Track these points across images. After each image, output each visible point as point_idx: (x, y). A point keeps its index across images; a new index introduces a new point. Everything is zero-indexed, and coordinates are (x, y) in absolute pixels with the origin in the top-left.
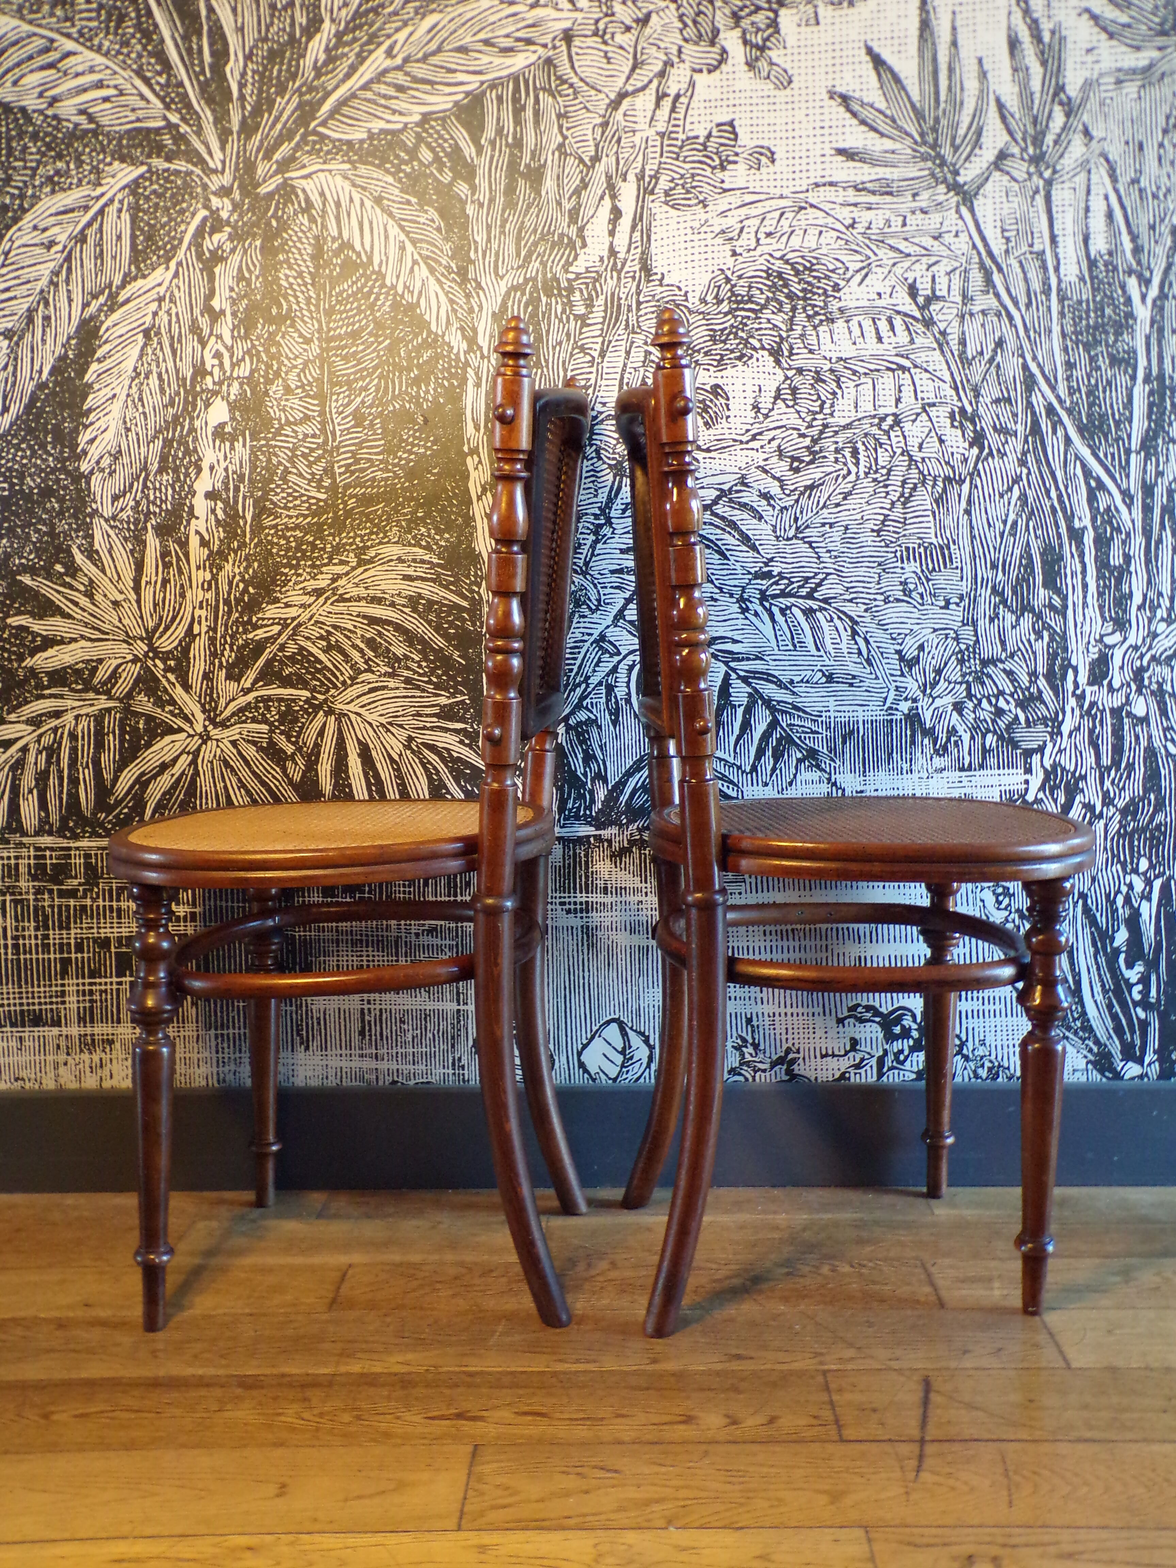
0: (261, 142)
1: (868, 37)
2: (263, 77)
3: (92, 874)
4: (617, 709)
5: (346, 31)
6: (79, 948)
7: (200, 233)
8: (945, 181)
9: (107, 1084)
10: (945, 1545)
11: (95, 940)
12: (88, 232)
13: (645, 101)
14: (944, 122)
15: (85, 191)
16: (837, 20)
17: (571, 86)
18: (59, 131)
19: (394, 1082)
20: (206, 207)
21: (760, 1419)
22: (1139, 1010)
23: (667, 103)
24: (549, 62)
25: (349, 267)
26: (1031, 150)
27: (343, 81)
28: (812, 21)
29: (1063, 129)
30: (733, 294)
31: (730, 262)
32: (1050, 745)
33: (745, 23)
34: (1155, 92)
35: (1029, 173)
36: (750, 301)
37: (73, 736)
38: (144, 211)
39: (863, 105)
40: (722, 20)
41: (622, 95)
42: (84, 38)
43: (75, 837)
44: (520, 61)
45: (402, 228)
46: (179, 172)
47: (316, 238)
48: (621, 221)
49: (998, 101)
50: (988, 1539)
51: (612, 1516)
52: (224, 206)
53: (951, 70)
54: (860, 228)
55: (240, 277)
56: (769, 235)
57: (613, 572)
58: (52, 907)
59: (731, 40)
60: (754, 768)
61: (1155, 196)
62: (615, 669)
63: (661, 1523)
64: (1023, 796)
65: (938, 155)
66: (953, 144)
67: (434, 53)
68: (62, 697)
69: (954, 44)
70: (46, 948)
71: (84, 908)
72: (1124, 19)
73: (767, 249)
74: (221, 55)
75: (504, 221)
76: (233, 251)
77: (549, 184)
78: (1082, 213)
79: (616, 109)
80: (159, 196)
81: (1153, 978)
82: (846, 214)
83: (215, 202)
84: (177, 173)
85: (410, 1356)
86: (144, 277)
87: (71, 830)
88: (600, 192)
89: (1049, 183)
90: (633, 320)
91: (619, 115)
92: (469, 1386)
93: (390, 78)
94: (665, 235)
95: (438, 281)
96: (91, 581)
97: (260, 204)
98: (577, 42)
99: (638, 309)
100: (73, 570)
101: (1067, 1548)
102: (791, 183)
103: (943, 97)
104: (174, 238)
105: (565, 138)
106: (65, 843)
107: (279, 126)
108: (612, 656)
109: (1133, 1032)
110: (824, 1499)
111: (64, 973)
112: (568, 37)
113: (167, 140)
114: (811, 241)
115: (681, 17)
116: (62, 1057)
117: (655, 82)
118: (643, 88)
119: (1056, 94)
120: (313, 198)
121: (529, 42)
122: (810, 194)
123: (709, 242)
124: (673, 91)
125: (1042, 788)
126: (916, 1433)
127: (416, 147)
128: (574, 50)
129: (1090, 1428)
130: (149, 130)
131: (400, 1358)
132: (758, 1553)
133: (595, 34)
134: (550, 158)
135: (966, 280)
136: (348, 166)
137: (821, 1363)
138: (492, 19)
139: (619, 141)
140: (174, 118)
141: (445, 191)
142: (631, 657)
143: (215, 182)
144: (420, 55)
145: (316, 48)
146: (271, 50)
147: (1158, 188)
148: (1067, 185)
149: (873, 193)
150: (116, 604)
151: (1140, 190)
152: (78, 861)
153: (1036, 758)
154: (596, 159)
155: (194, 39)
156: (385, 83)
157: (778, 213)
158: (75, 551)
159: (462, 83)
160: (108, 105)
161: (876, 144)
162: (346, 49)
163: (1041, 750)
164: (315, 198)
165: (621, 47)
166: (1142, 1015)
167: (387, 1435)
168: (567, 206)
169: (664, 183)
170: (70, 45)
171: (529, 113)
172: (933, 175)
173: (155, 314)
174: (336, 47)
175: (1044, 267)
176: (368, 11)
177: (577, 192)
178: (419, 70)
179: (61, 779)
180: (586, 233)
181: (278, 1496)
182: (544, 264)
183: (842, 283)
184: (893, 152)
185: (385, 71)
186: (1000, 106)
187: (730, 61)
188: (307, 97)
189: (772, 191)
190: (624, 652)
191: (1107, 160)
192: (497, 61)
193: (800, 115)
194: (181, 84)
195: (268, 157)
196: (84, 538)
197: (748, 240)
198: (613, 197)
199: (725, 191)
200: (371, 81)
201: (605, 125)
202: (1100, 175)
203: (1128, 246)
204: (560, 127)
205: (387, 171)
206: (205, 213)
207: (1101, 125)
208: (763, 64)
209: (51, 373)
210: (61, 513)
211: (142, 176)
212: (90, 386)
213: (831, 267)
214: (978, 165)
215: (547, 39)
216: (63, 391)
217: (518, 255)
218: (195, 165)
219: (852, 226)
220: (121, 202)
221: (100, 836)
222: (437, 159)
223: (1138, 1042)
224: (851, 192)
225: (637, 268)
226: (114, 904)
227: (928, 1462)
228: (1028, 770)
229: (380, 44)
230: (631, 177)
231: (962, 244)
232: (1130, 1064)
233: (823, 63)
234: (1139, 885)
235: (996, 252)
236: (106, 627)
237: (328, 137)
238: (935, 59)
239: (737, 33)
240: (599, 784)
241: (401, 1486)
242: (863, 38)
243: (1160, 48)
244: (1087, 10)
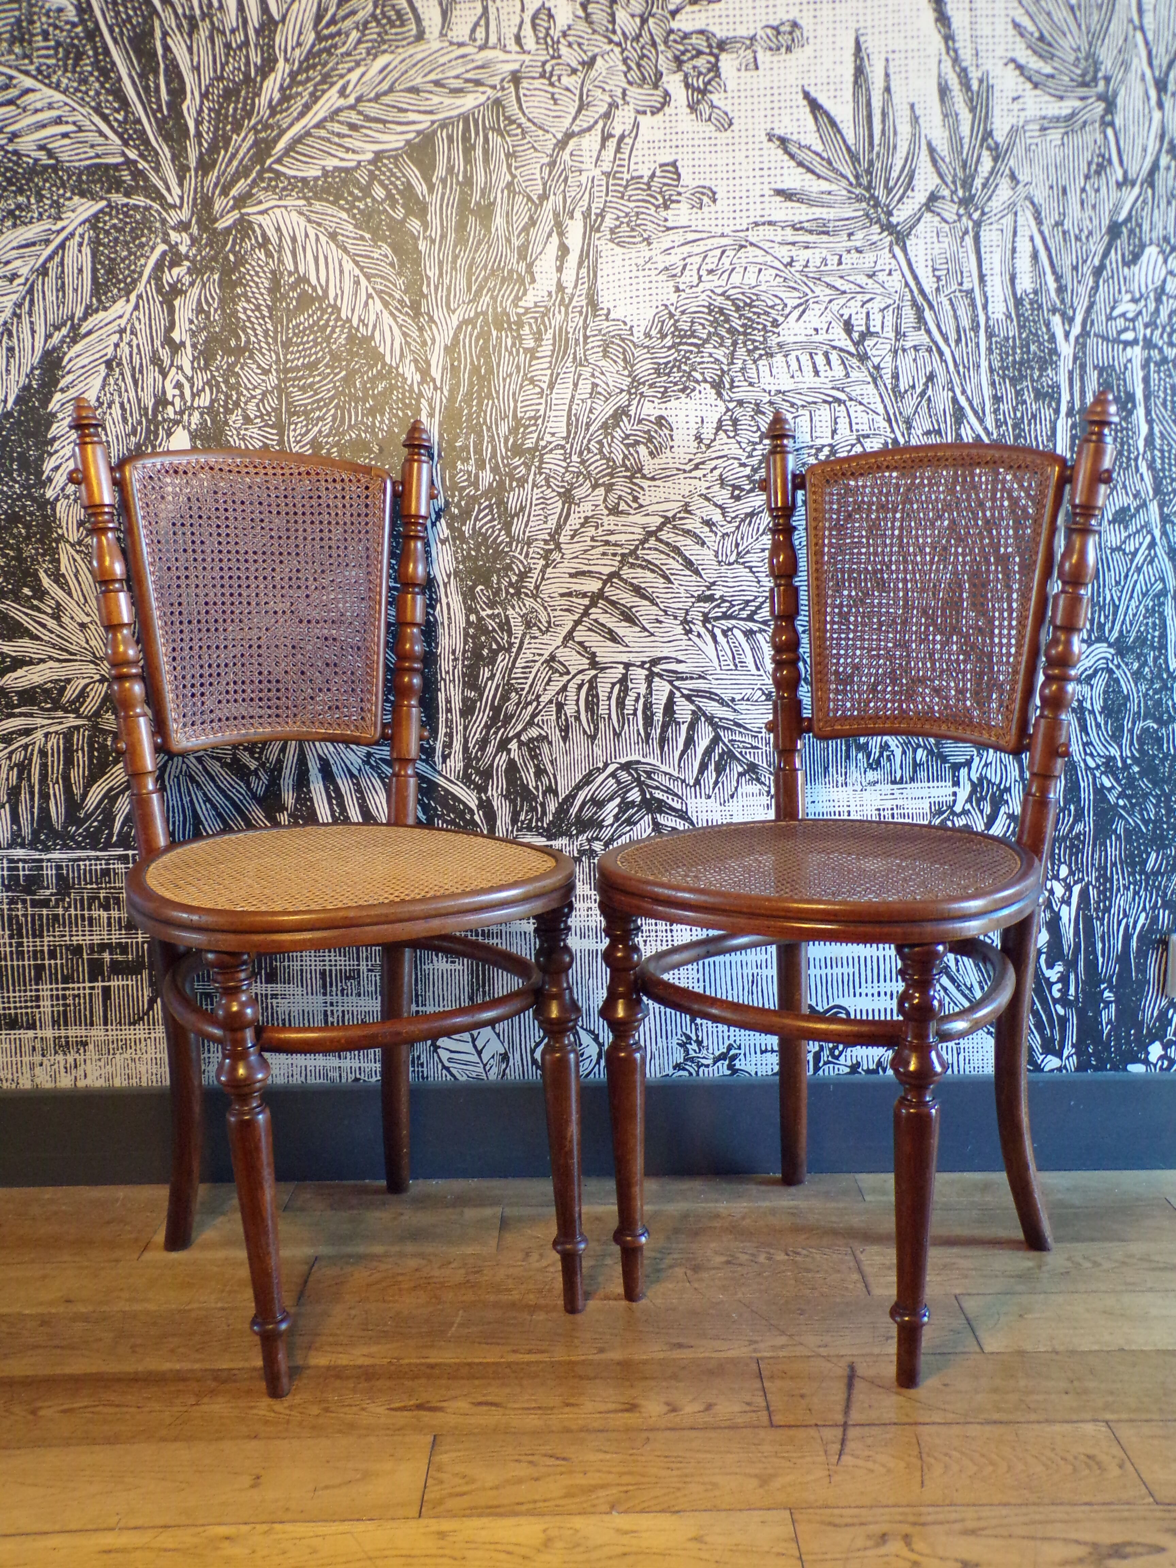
0: (218, 178)
1: (805, 82)
2: (219, 115)
3: (64, 884)
4: (567, 726)
5: (299, 71)
6: (52, 955)
7: (159, 267)
8: (879, 221)
9: (81, 1084)
10: (862, 1524)
11: (67, 947)
12: (49, 265)
13: (591, 141)
14: (878, 165)
15: (46, 224)
16: (775, 65)
17: (520, 126)
18: (19, 166)
19: (357, 1080)
20: (166, 241)
21: (698, 1407)
22: (1058, 1007)
23: (612, 144)
24: (497, 102)
25: (305, 301)
26: (960, 193)
27: (298, 119)
28: (752, 66)
29: (991, 173)
30: (676, 329)
31: (674, 297)
32: (976, 760)
33: (687, 67)
34: (1077, 139)
35: (957, 214)
36: (693, 336)
37: (43, 753)
38: (103, 245)
39: (800, 147)
40: (664, 63)
41: (569, 136)
42: (43, 76)
43: (47, 849)
44: (469, 102)
45: (357, 263)
46: (138, 207)
47: (273, 272)
48: (569, 257)
49: (929, 144)
50: (901, 1518)
51: (561, 1502)
52: (182, 241)
53: (884, 114)
54: (798, 266)
55: (199, 310)
56: (710, 272)
57: (562, 595)
58: (25, 916)
59: (673, 83)
60: (697, 782)
61: (1078, 239)
62: (564, 688)
63: (605, 1508)
64: (951, 808)
65: (872, 196)
66: (886, 186)
67: (385, 93)
68: (31, 715)
69: (888, 89)
70: (20, 955)
71: (56, 917)
72: (1048, 70)
73: (708, 286)
74: (178, 93)
75: (456, 257)
76: (192, 284)
77: (499, 221)
78: (1008, 253)
79: (563, 149)
80: (120, 230)
81: (1072, 977)
82: (784, 253)
83: (174, 236)
84: (136, 207)
85: (374, 1349)
86: (105, 309)
87: (43, 842)
88: (547, 229)
89: (978, 224)
90: (580, 354)
91: (566, 155)
92: (429, 1377)
93: (343, 116)
94: (611, 272)
95: (391, 313)
96: (58, 604)
97: (217, 238)
98: (525, 84)
99: (585, 343)
100: (40, 593)
101: (970, 1525)
102: (731, 222)
103: (876, 141)
104: (134, 271)
105: (514, 176)
106: (36, 855)
107: (235, 163)
108: (561, 675)
109: (1052, 1028)
110: (755, 1482)
111: (38, 979)
112: (516, 78)
113: (126, 176)
114: (751, 278)
115: (625, 61)
116: (38, 1058)
117: (601, 124)
118: (589, 129)
119: (984, 140)
120: (269, 233)
121: (478, 83)
122: (750, 233)
123: (654, 278)
124: (617, 132)
125: (969, 800)
126: (839, 1418)
127: (370, 185)
128: (522, 92)
129: (999, 1410)
130: (107, 166)
131: (365, 1351)
132: (691, 1535)
133: (543, 75)
134: (499, 196)
135: (899, 316)
136: (302, 202)
137: (755, 1351)
138: (442, 60)
139: (566, 180)
140: (132, 155)
141: (397, 227)
142: (580, 677)
143: (173, 217)
144: (372, 95)
145: (271, 87)
146: (226, 89)
147: (1081, 231)
148: (995, 226)
149: (811, 232)
150: (83, 626)
151: (1064, 233)
152: (49, 872)
153: (963, 772)
154: (544, 197)
155: (151, 77)
156: (339, 122)
157: (720, 251)
158: (42, 575)
159: (414, 123)
160: (67, 141)
161: (814, 186)
162: (300, 89)
163: (968, 763)
164: (271, 233)
165: (567, 89)
166: (1061, 1011)
167: (352, 1426)
168: (516, 243)
169: (609, 221)
170: (29, 82)
171: (479, 152)
172: (867, 215)
173: (117, 345)
174: (290, 87)
175: (973, 305)
176: (321, 51)
177: (526, 229)
178: (372, 109)
179: (32, 793)
180: (535, 269)
181: (253, 1486)
182: (494, 299)
183: (781, 319)
184: (829, 193)
185: (339, 111)
186: (932, 150)
187: (672, 103)
188: (263, 135)
189: (713, 229)
190: (573, 672)
191: (1033, 203)
192: (447, 101)
193: (740, 156)
194: (139, 121)
195: (225, 192)
196: (51, 562)
197: (690, 277)
198: (561, 234)
199: (669, 229)
200: (324, 120)
201: (552, 164)
202: (1026, 218)
203: (1052, 285)
204: (509, 166)
205: (342, 208)
206: (165, 247)
207: (1027, 170)
208: (704, 107)
209: (16, 403)
210: (28, 538)
211: (101, 211)
212: (54, 415)
213: (770, 303)
214: (910, 207)
215: (496, 81)
216: (27, 421)
217: (469, 289)
218: (153, 200)
219: (790, 264)
220: (82, 236)
221: (71, 848)
222: (390, 196)
223: (1057, 1037)
224: (789, 231)
225: (584, 303)
226: (86, 912)
227: (850, 1445)
228: (956, 783)
229: (332, 84)
230: (578, 215)
231: (895, 283)
232: (1050, 1057)
233: (762, 106)
234: (1059, 890)
235: (927, 290)
236: (74, 648)
237: (284, 174)
238: (869, 104)
239: (679, 76)
240: (550, 797)
241: (366, 1475)
242: (800, 83)
243: (1082, 99)
244: (1013, 60)
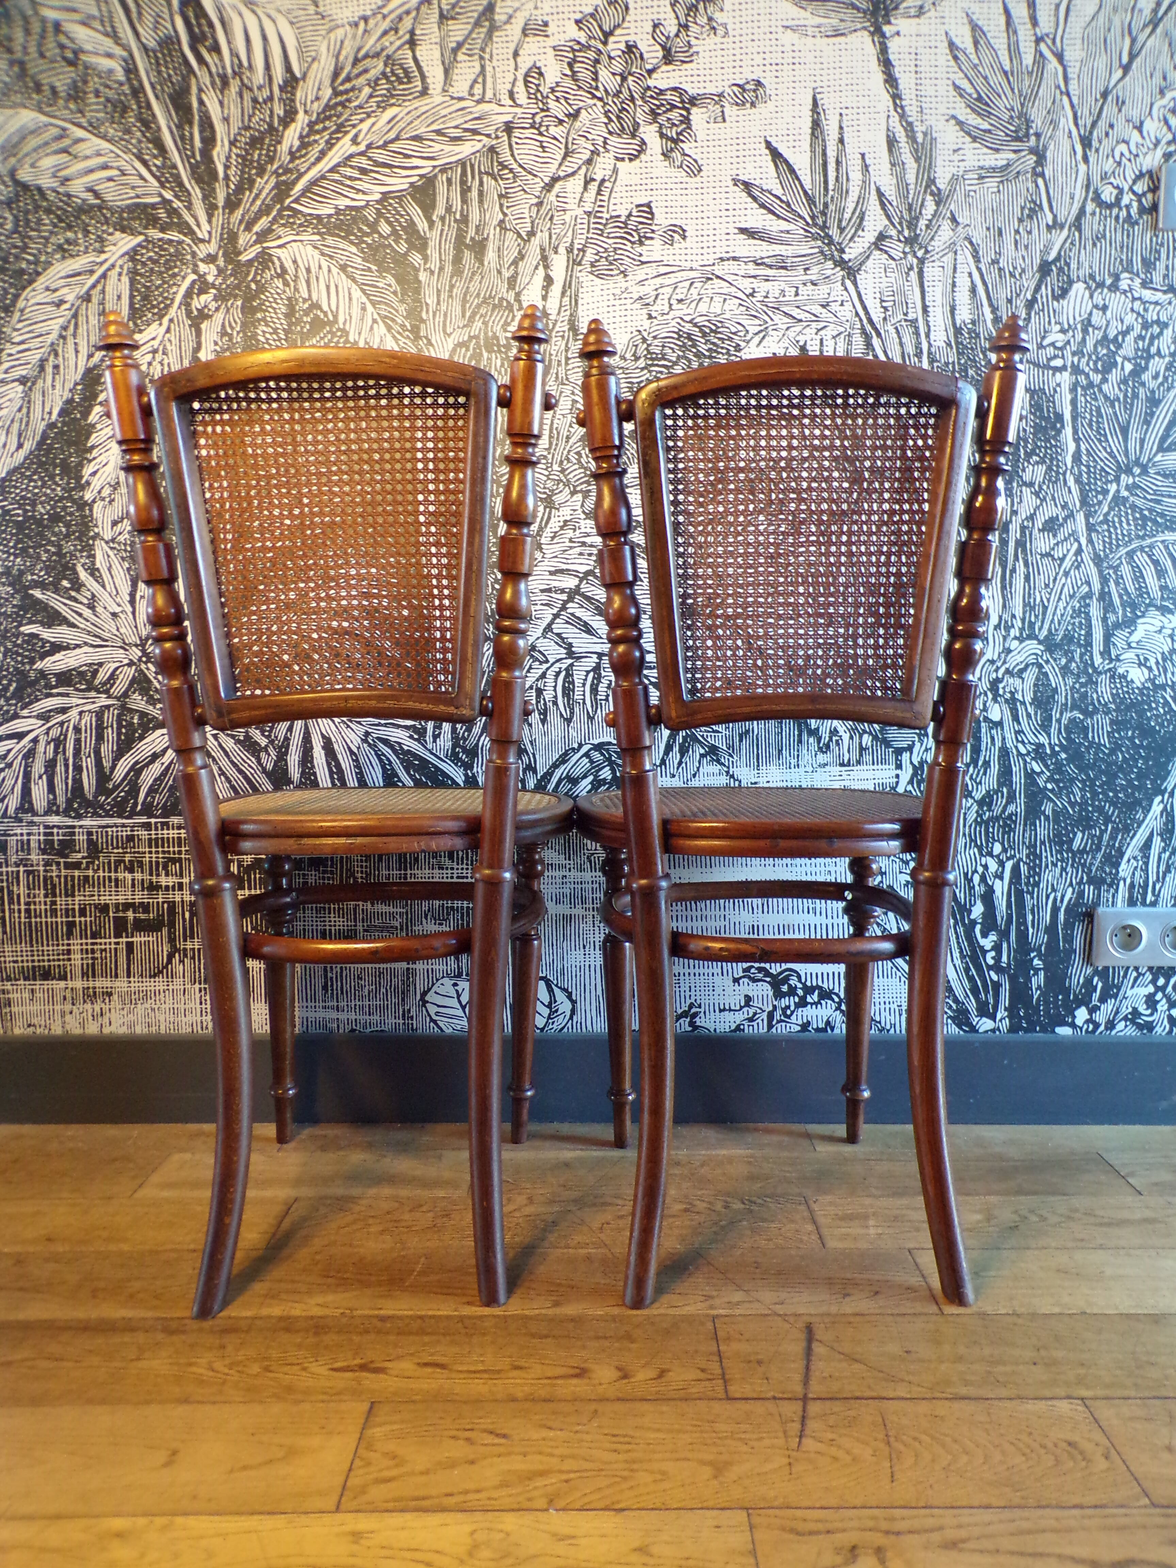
0: (243, 215)
1: (767, 134)
2: (245, 161)
3: (94, 849)
4: (546, 710)
5: (316, 123)
6: (83, 913)
7: (189, 294)
8: (832, 258)
9: (106, 1030)
10: (828, 1532)
11: (96, 906)
12: (92, 292)
13: (575, 185)
14: (832, 207)
15: (91, 257)
16: (741, 118)
17: (511, 171)
18: (69, 205)
19: (353, 1030)
20: (195, 272)
21: (652, 1373)
22: (992, 973)
23: (594, 187)
24: (492, 150)
25: (318, 325)
26: (906, 233)
27: (314, 164)
28: (720, 119)
29: (934, 216)
30: (649, 352)
31: (647, 324)
32: (918, 745)
33: (662, 119)
34: (1012, 187)
35: (904, 253)
36: (663, 359)
37: (77, 730)
38: (141, 275)
39: (763, 190)
40: (641, 116)
41: (555, 179)
42: (93, 128)
43: (79, 817)
44: (466, 149)
45: (363, 291)
46: (172, 241)
47: (289, 299)
48: (553, 287)
49: (878, 190)
50: (871, 1524)
51: (495, 1494)
52: (210, 271)
53: (838, 163)
54: (759, 297)
55: (223, 333)
56: (680, 301)
57: (542, 591)
58: (59, 877)
59: (649, 133)
60: (663, 762)
61: (1012, 275)
62: (543, 676)
63: (541, 1503)
64: (894, 789)
65: (827, 236)
66: (839, 227)
67: (392, 141)
68: (67, 695)
69: (841, 141)
70: (54, 912)
71: (86, 878)
72: (985, 126)
73: (678, 314)
74: (209, 141)
75: (452, 286)
76: (217, 309)
77: (491, 255)
78: (949, 287)
79: (549, 191)
80: (155, 262)
81: (1005, 945)
82: (746, 285)
83: (203, 267)
84: (170, 242)
85: (330, 1298)
86: (141, 331)
87: (75, 810)
88: (535, 263)
89: (922, 261)
90: (562, 374)
91: (552, 197)
92: (379, 1332)
93: (355, 162)
94: (590, 300)
95: (394, 337)
96: (93, 596)
97: (241, 269)
98: (516, 133)
99: (567, 364)
100: (78, 585)
102: (700, 257)
103: (831, 187)
104: (166, 298)
105: (505, 215)
106: (69, 822)
107: (258, 203)
108: (541, 663)
109: (987, 992)
110: (708, 1471)
111: (69, 935)
112: (509, 128)
113: (162, 214)
114: (716, 307)
115: (606, 113)
116: (68, 1007)
117: (584, 168)
118: (573, 174)
119: (927, 186)
120: (286, 265)
121: (475, 132)
122: (716, 267)
123: (628, 307)
124: (599, 177)
125: (911, 782)
126: (799, 1389)
127: (376, 222)
128: (514, 140)
129: (967, 1383)
130: (146, 205)
131: (320, 1299)
132: (636, 1544)
133: (532, 126)
134: (492, 232)
135: (850, 343)
136: (317, 237)
137: (712, 1307)
138: (444, 112)
139: (551, 219)
140: (168, 195)
141: (401, 260)
142: (558, 665)
143: (203, 251)
144: (381, 143)
145: (291, 136)
146: (252, 138)
147: (1015, 268)
148: (937, 263)
149: (770, 267)
150: (115, 615)
151: (1000, 269)
152: (81, 838)
153: (906, 756)
154: (532, 234)
155: (187, 128)
156: (351, 167)
157: (687, 284)
158: (79, 568)
159: (417, 167)
160: (112, 184)
161: (774, 225)
162: (317, 137)
163: (910, 749)
164: (289, 265)
165: (555, 138)
166: (995, 977)
167: (289, 1389)
168: (506, 274)
169: (590, 256)
170: (80, 133)
171: (474, 194)
172: (822, 252)
173: (150, 364)
174: (308, 135)
175: (917, 334)
176: (337, 104)
177: (515, 263)
178: (380, 156)
179: (67, 766)
180: (522, 298)
181: (167, 1464)
182: (485, 323)
183: (743, 344)
184: (788, 232)
185: (352, 156)
186: (880, 194)
187: (648, 152)
188: (284, 178)
189: (683, 264)
190: (551, 661)
191: (971, 243)
192: (447, 148)
193: (708, 199)
194: (174, 167)
195: (248, 228)
196: (88, 557)
197: (662, 305)
198: (546, 267)
199: (643, 263)
200: (338, 165)
201: (540, 204)
202: (965, 257)
203: (989, 316)
204: (501, 205)
205: (352, 243)
206: (195, 277)
207: (966, 213)
208: (676, 155)
209: (60, 415)
210: (67, 536)
211: (139, 245)
212: (93, 426)
213: (734, 330)
214: (861, 245)
215: (490, 130)
216: (70, 431)
217: (464, 316)
218: (185, 235)
219: (752, 295)
220: (121, 267)
221: (100, 816)
222: (394, 232)
223: (991, 1001)
224: (751, 266)
225: (566, 328)
226: (113, 875)
227: (812, 1425)
228: (899, 766)
229: (346, 133)
230: (562, 250)
231: (846, 313)
232: (984, 1019)
233: (729, 154)
234: (993, 866)
235: (875, 319)
236: (106, 635)
237: (301, 212)
238: (824, 154)
239: (655, 127)
240: (530, 774)
241: (292, 1453)
242: (763, 134)
243: (1015, 152)
244: (954, 117)
